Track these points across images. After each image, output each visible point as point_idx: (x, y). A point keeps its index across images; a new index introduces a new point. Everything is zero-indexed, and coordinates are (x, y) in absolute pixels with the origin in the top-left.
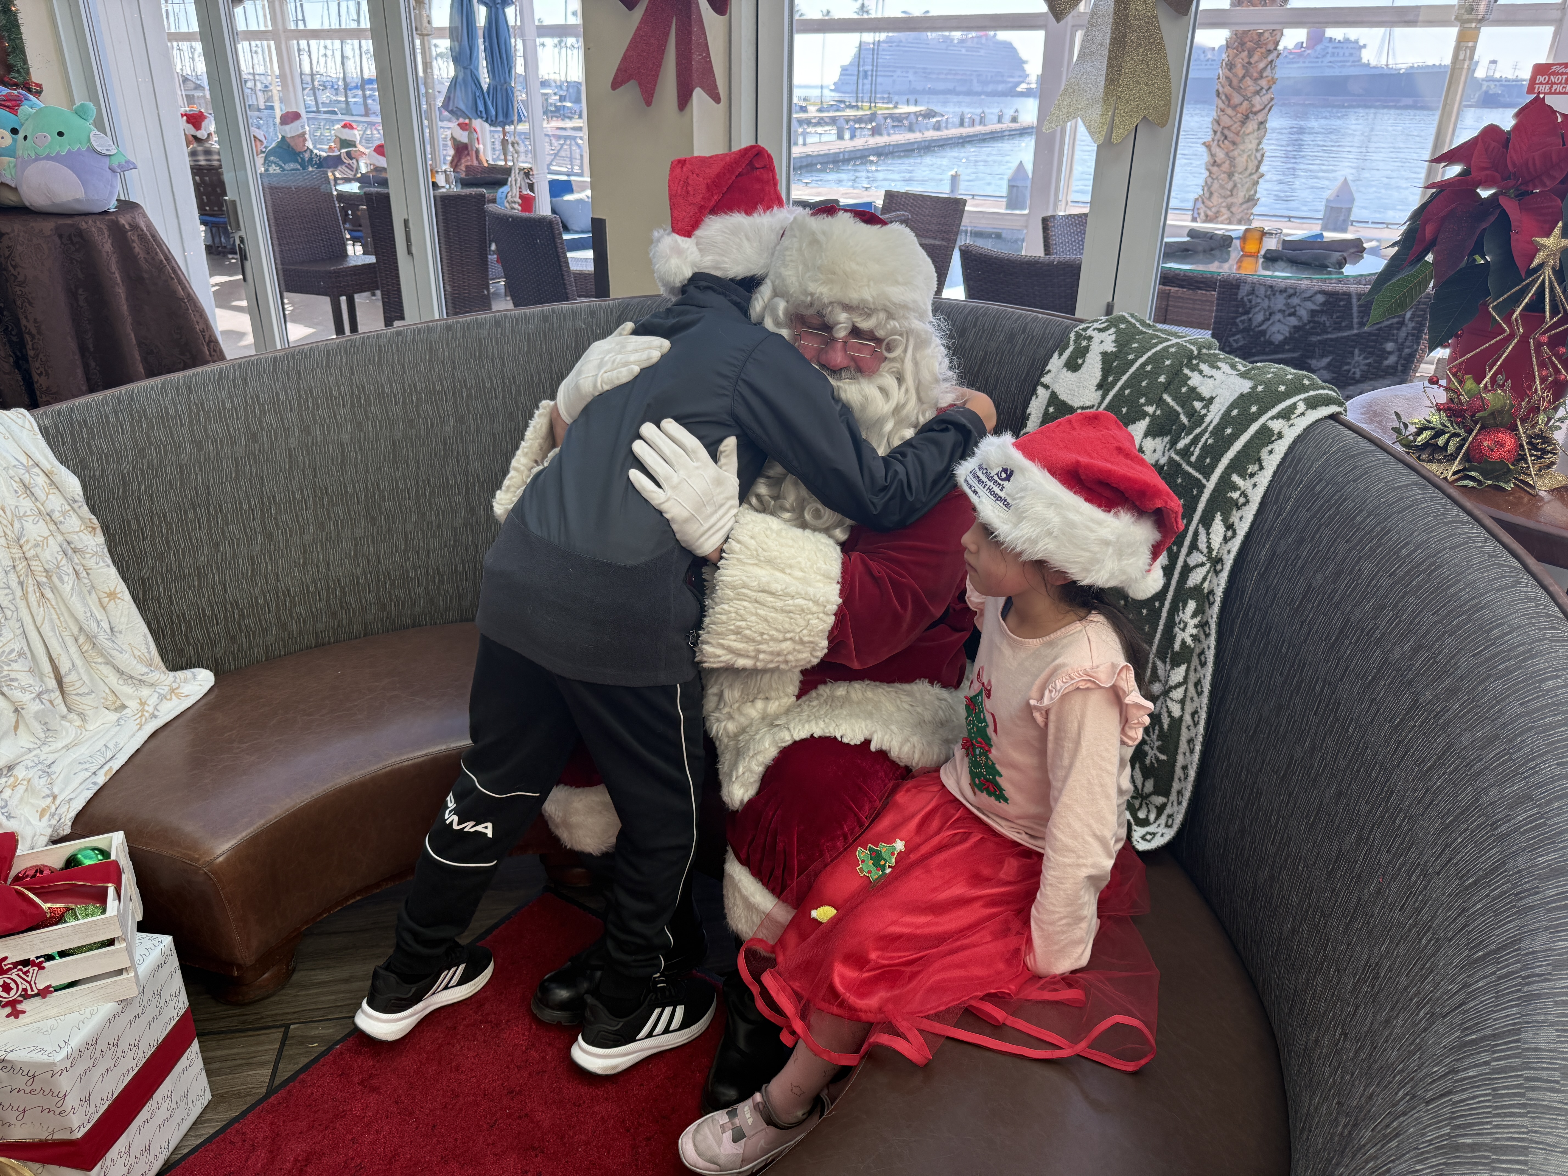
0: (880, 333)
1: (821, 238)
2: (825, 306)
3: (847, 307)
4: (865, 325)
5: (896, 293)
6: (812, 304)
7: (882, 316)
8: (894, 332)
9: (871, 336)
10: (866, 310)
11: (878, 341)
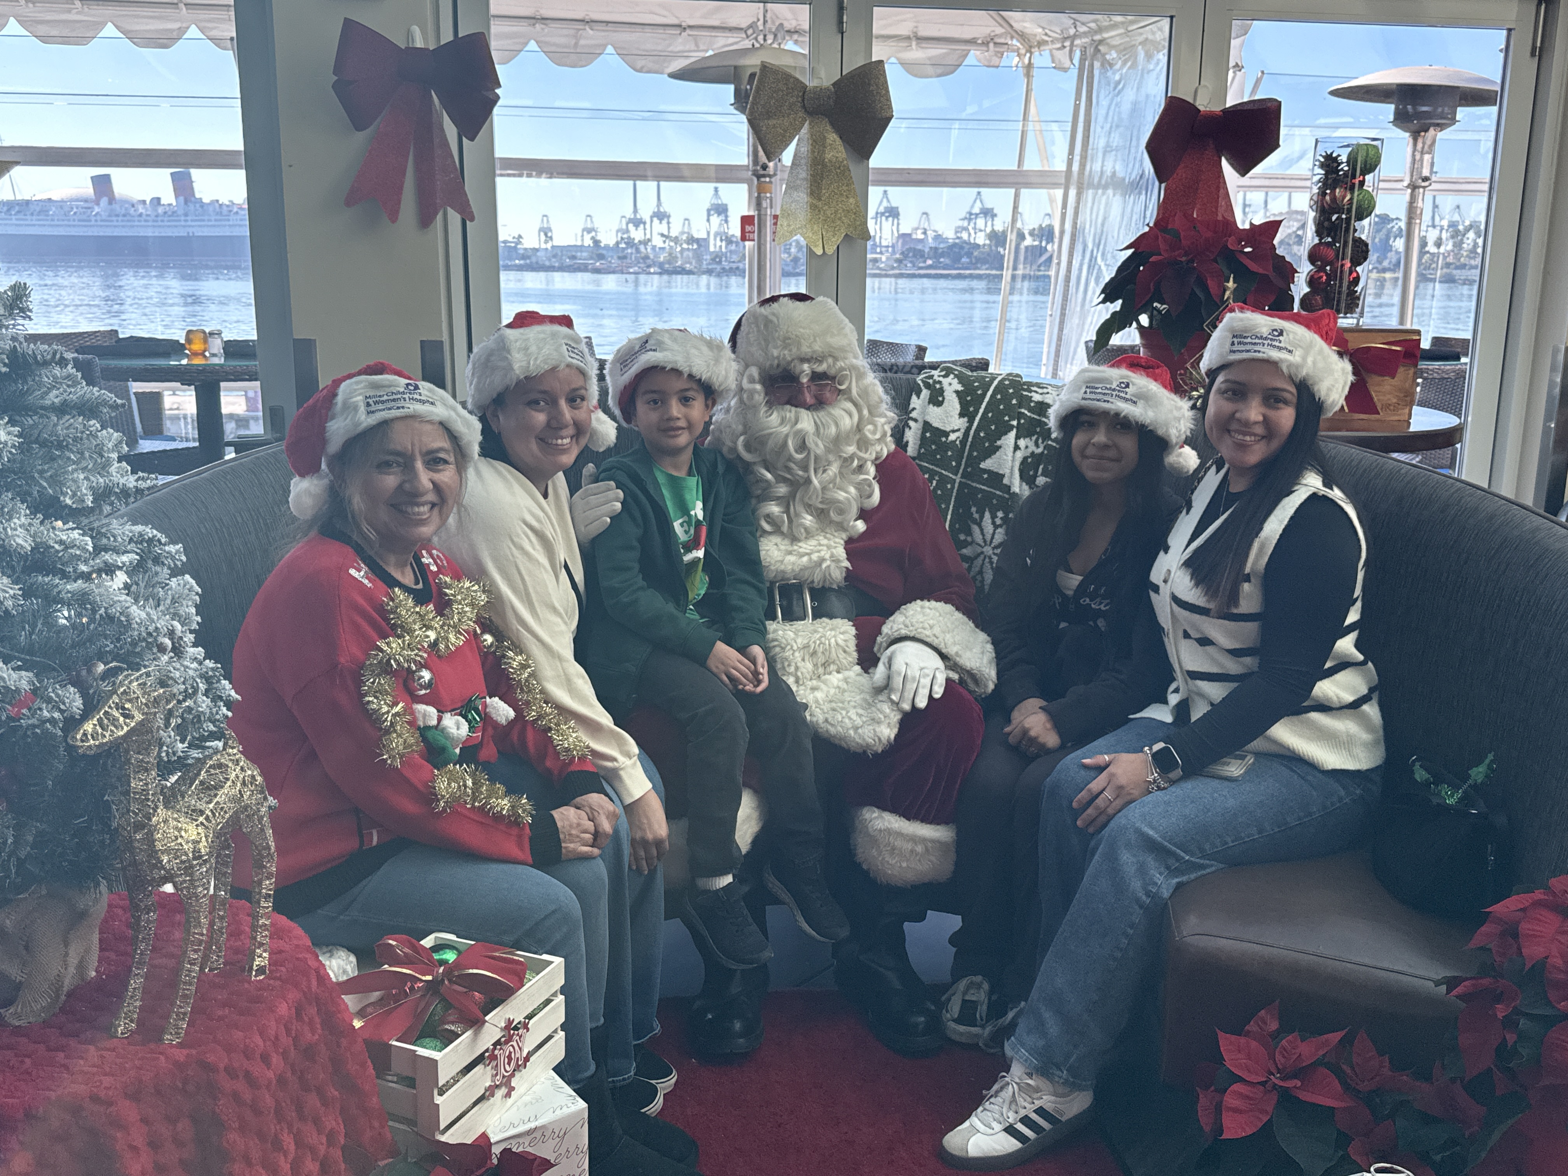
0: (832, 372)
1: (771, 317)
2: (789, 363)
3: (803, 360)
4: (822, 368)
5: (836, 341)
6: (778, 365)
7: (830, 360)
8: (842, 369)
9: (823, 376)
10: (819, 360)
11: (833, 378)
